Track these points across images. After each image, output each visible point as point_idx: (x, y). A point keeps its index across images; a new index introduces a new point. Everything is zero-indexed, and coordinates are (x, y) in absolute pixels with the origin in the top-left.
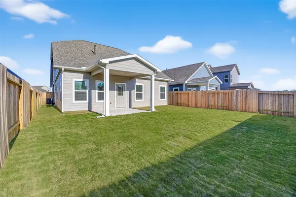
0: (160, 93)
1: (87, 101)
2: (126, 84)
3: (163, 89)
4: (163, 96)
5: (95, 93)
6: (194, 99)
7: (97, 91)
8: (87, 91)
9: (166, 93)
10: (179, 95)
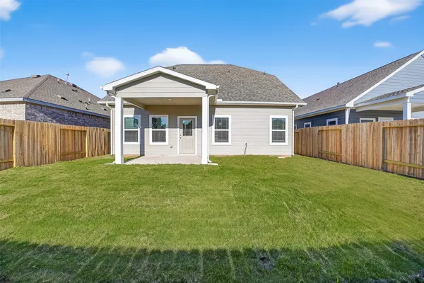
0: (271, 130)
1: (138, 143)
2: (196, 117)
3: (278, 124)
4: (278, 137)
5: (149, 132)
6: (351, 145)
7: (151, 130)
8: (139, 130)
9: (289, 130)
10: (325, 134)
